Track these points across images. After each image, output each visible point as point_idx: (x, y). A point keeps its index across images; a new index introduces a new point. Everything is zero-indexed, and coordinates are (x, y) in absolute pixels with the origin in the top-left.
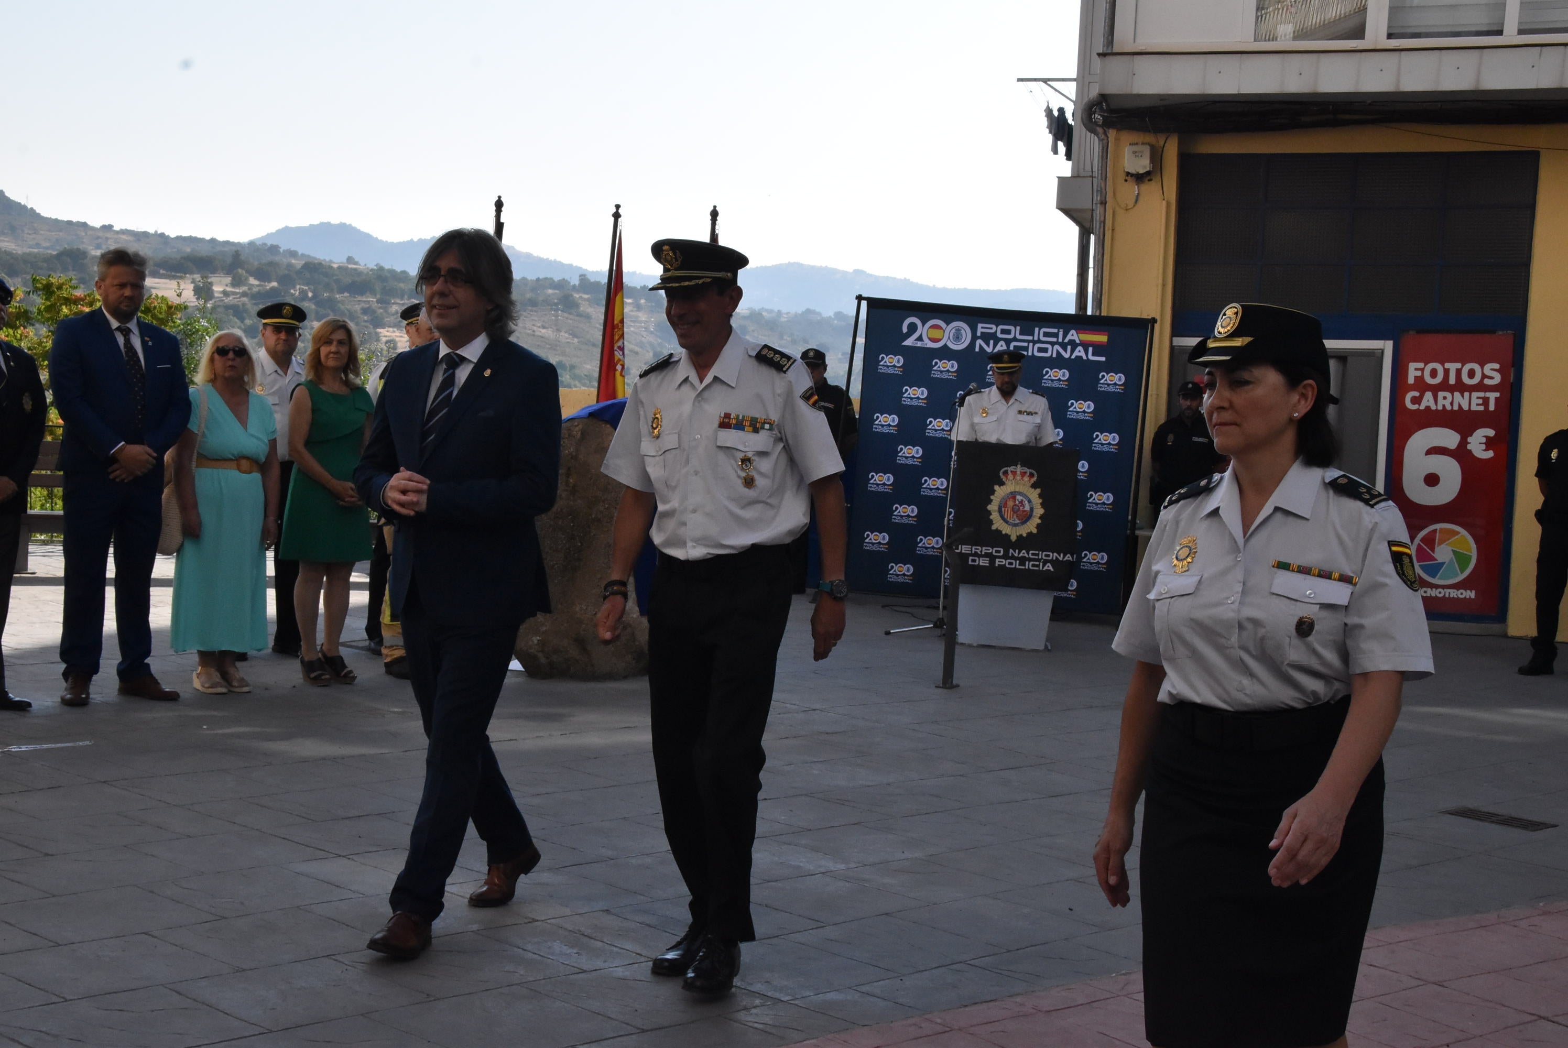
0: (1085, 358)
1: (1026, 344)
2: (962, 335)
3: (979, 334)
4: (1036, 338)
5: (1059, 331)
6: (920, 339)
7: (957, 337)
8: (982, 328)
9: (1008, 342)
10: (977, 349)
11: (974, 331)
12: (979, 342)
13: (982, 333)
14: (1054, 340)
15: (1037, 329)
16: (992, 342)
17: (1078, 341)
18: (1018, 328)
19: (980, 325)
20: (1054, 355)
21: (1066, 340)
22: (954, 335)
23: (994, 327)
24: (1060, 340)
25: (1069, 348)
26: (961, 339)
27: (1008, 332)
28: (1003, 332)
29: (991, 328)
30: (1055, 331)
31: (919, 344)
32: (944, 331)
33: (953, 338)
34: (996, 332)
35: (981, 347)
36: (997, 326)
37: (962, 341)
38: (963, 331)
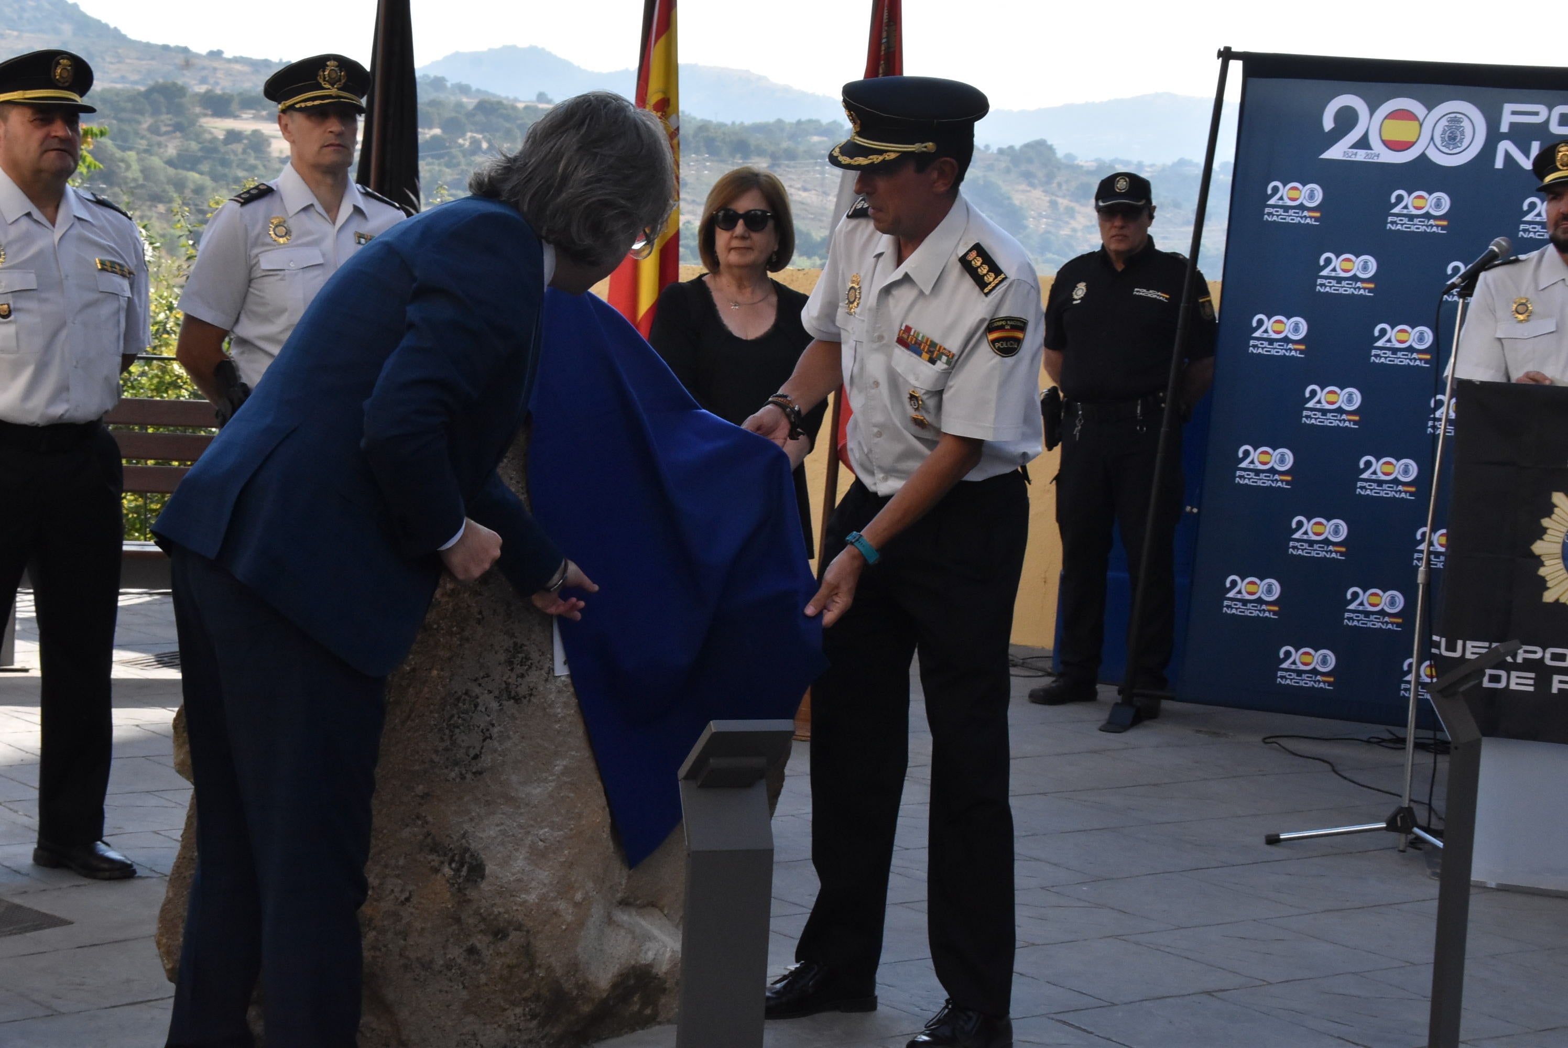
2: (1462, 133)
3: (1504, 128)
6: (1363, 143)
7: (1452, 138)
8: (1513, 113)
10: (1499, 164)
11: (1492, 121)
12: (1505, 146)
13: (1512, 125)
19: (1508, 108)
22: (1444, 132)
23: (1542, 110)
26: (1461, 141)
28: (1564, 120)
29: (1536, 114)
31: (1361, 156)
32: (1421, 125)
33: (1443, 140)
34: (1547, 122)
35: (1508, 157)
36: (1550, 108)
37: (1465, 145)
38: (1466, 124)
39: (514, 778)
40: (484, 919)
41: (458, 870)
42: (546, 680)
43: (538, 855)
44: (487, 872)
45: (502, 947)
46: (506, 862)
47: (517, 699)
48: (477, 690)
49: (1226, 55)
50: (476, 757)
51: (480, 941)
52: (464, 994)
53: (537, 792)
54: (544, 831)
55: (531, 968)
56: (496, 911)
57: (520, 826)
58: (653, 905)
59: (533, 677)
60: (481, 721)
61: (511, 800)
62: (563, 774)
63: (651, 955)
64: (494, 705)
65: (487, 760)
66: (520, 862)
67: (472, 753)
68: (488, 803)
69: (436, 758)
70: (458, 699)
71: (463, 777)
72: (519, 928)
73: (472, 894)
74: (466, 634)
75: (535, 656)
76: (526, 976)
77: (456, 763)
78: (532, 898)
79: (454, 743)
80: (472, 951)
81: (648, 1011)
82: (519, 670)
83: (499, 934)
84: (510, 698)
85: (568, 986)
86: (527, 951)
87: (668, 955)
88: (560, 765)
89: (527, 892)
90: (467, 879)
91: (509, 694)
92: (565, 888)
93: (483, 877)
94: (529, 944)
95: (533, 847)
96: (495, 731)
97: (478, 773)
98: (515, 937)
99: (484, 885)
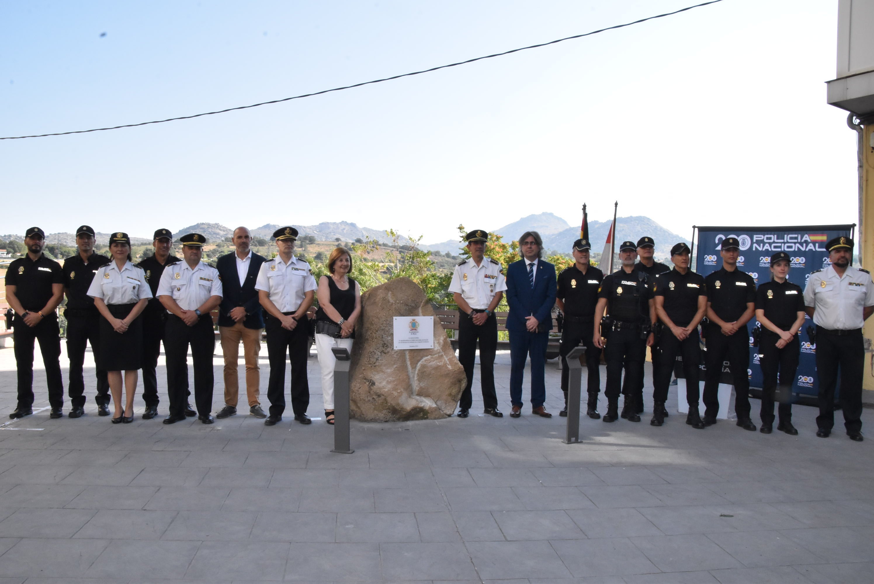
0: (814, 250)
1: (780, 245)
2: (746, 242)
3: (754, 241)
4: (785, 241)
5: (798, 236)
7: (743, 244)
8: (756, 237)
9: (770, 244)
10: (754, 249)
11: (752, 239)
12: (755, 245)
13: (756, 240)
14: (796, 241)
15: (786, 236)
16: (762, 245)
17: (809, 241)
18: (776, 236)
19: (755, 236)
20: (796, 250)
21: (803, 241)
23: (762, 236)
24: (799, 241)
25: (804, 245)
26: (745, 244)
27: (770, 238)
28: (767, 238)
29: (761, 237)
30: (796, 236)
34: (763, 239)
35: (756, 248)
36: (764, 236)
37: (747, 244)
38: (746, 240)
39: (384, 368)
40: (375, 393)
41: (369, 383)
42: (392, 350)
43: (388, 382)
44: (376, 384)
45: (380, 399)
46: (380, 383)
47: (385, 353)
48: (375, 351)
49: (694, 227)
50: (374, 363)
51: (375, 397)
52: (373, 407)
53: (389, 371)
54: (391, 378)
55: (387, 403)
56: (378, 392)
57: (385, 377)
58: (429, 396)
59: (389, 349)
60: (376, 356)
61: (383, 372)
62: (396, 368)
63: (422, 405)
64: (380, 354)
65: (377, 364)
66: (384, 383)
67: (374, 362)
68: (377, 372)
69: (366, 363)
70: (372, 352)
71: (372, 367)
72: (383, 395)
73: (372, 388)
74: (373, 340)
75: (389, 345)
76: (386, 404)
77: (370, 364)
78: (386, 390)
79: (370, 360)
80: (373, 398)
81: (426, 416)
82: (385, 348)
83: (379, 396)
84: (383, 353)
85: (397, 408)
86: (385, 400)
87: (428, 406)
88: (395, 366)
89: (385, 388)
90: (371, 385)
91: (382, 352)
92: (395, 389)
93: (375, 385)
94: (385, 399)
95: (388, 381)
96: (379, 359)
97: (375, 366)
98: (382, 397)
99: (375, 386)
